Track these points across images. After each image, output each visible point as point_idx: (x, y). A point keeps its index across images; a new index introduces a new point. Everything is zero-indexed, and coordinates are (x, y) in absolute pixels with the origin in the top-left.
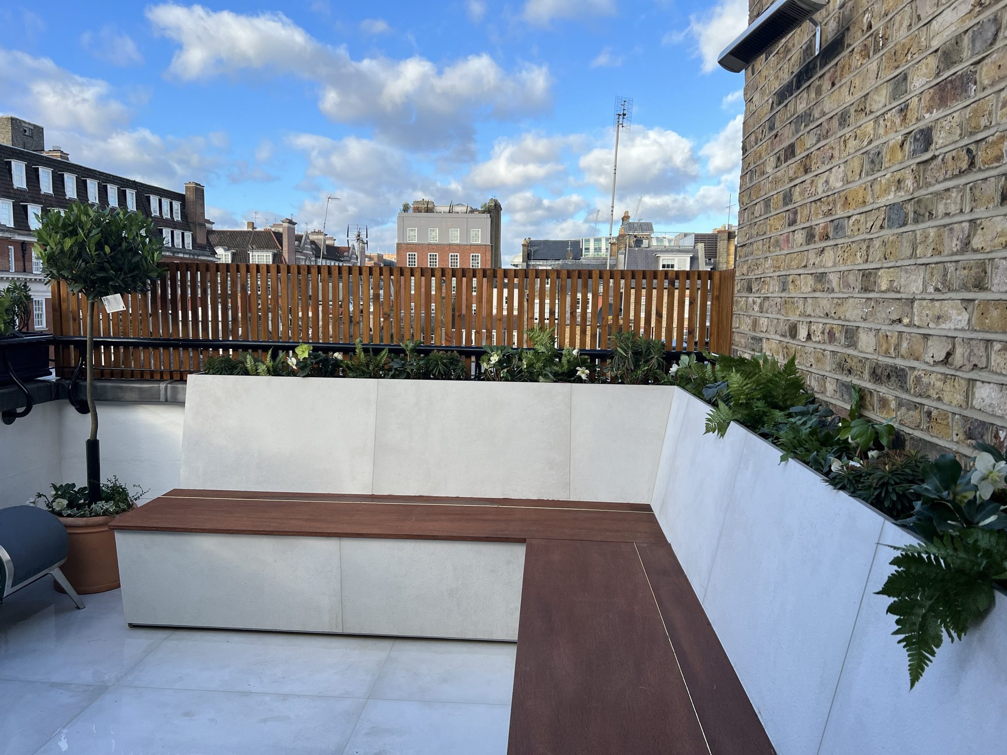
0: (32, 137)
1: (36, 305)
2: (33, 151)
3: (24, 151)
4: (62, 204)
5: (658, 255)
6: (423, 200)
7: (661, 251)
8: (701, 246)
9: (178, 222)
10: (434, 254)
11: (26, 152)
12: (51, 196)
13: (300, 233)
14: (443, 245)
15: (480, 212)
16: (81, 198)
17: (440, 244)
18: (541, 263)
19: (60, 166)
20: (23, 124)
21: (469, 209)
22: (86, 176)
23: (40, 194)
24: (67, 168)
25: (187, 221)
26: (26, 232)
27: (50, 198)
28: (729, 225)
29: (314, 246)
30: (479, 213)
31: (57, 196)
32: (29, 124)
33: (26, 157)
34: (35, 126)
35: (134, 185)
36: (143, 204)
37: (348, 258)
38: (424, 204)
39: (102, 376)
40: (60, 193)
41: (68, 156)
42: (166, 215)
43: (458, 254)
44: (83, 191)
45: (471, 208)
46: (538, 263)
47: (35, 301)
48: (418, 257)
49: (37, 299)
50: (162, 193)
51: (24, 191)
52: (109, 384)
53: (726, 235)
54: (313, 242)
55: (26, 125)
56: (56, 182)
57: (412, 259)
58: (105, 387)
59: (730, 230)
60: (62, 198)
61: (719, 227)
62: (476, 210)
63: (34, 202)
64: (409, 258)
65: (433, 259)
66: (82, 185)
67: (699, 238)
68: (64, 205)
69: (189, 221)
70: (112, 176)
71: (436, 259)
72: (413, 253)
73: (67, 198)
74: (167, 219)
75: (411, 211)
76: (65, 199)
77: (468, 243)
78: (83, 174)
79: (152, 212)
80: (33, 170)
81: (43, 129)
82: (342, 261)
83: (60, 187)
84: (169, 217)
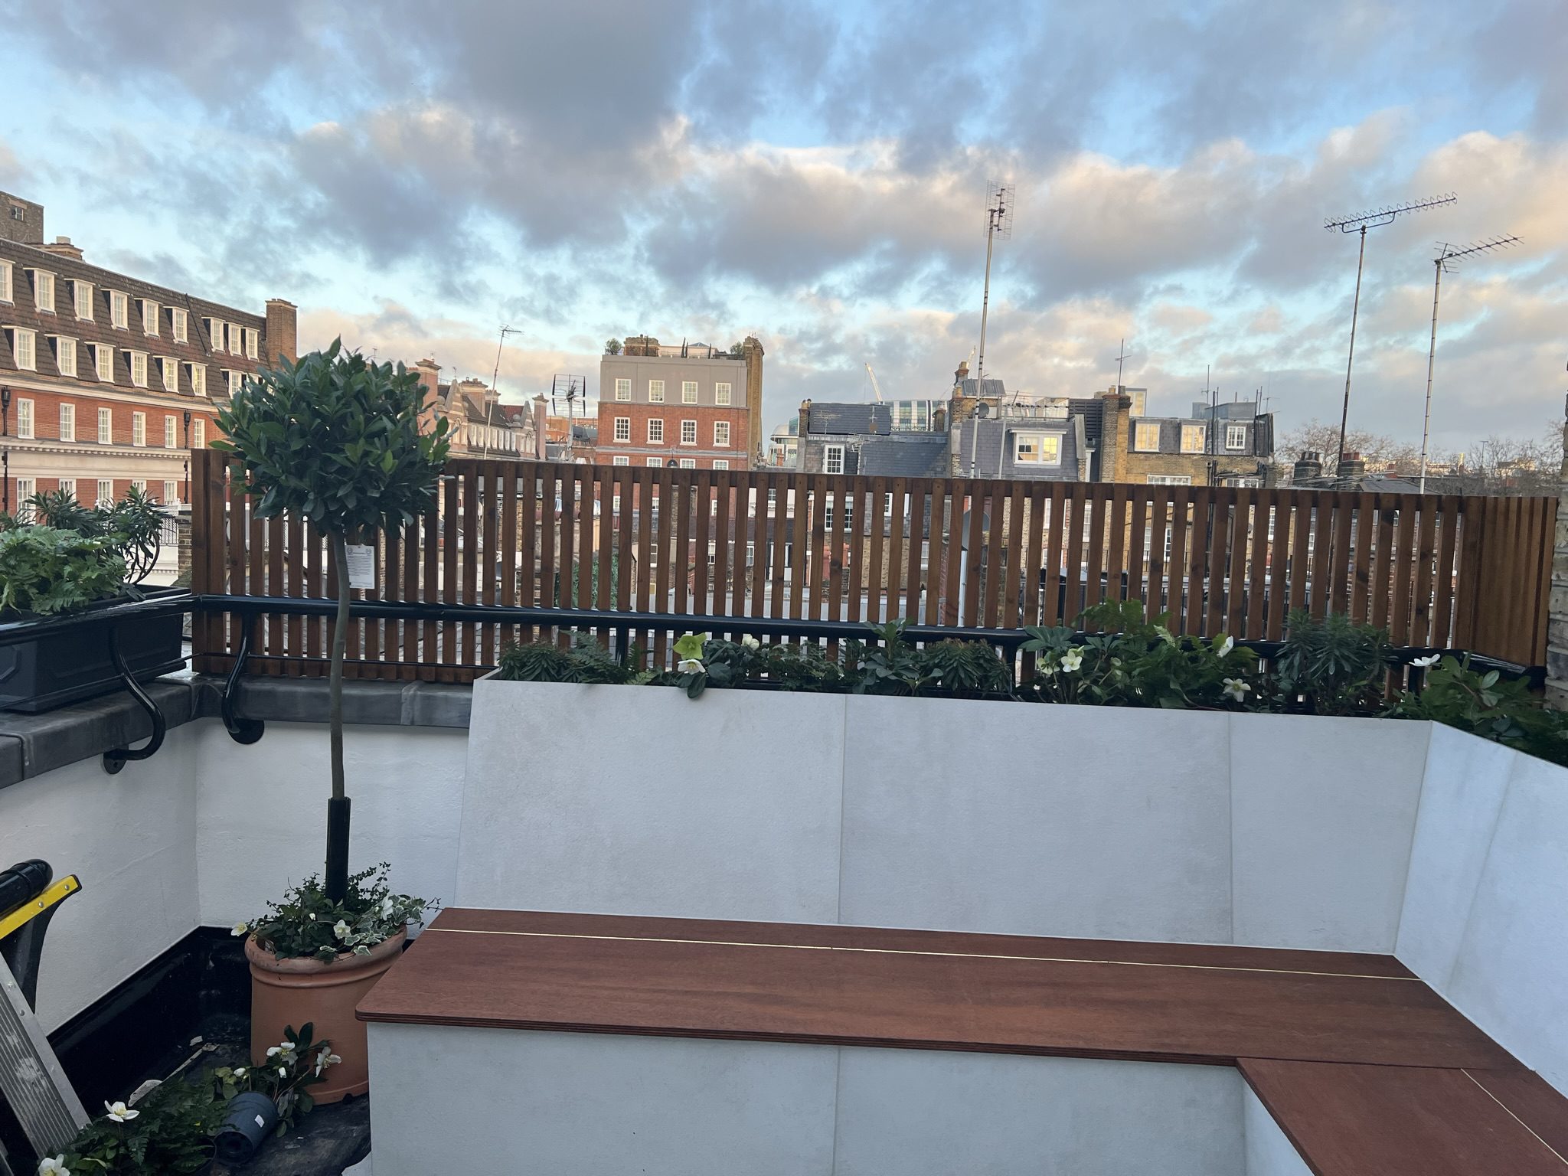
0: (24, 222)
1: (20, 489)
2: (25, 243)
3: (11, 244)
4: (68, 329)
5: (1013, 431)
6: (642, 335)
7: (1018, 425)
8: (1079, 419)
9: (253, 361)
10: (658, 420)
11: (15, 245)
12: (52, 316)
13: (445, 383)
14: (672, 406)
15: (729, 357)
16: (100, 319)
17: (668, 406)
18: (828, 439)
19: (68, 268)
20: (11, 202)
21: (713, 352)
22: (109, 285)
23: (34, 312)
24: (79, 271)
25: (268, 361)
26: (9, 373)
27: (50, 319)
28: (1119, 387)
29: (467, 405)
30: (729, 359)
31: (60, 316)
32: (21, 201)
33: (14, 253)
34: (30, 205)
35: (186, 301)
36: (199, 329)
37: (519, 424)
38: (642, 343)
39: (282, 672)
40: (67, 312)
41: (82, 254)
42: (235, 350)
43: (695, 422)
44: (103, 309)
45: (716, 350)
46: (823, 439)
47: (20, 482)
48: (632, 423)
49: (22, 480)
50: (231, 315)
51: (9, 307)
52: (301, 689)
53: (1116, 402)
54: (465, 398)
55: (16, 203)
56: (61, 294)
57: (622, 427)
58: (293, 694)
59: (1121, 395)
60: (70, 319)
61: (1105, 390)
62: (724, 354)
63: (24, 324)
64: (618, 426)
65: (656, 428)
66: (103, 299)
67: (1075, 406)
68: (72, 330)
69: (271, 360)
70: (151, 286)
71: (660, 428)
72: (625, 419)
73: (77, 319)
74: (236, 357)
75: (621, 353)
76: (75, 322)
77: (712, 405)
78: (105, 282)
79: (213, 344)
80: (24, 273)
81: (41, 209)
82: (510, 428)
83: (67, 301)
84: (239, 352)
